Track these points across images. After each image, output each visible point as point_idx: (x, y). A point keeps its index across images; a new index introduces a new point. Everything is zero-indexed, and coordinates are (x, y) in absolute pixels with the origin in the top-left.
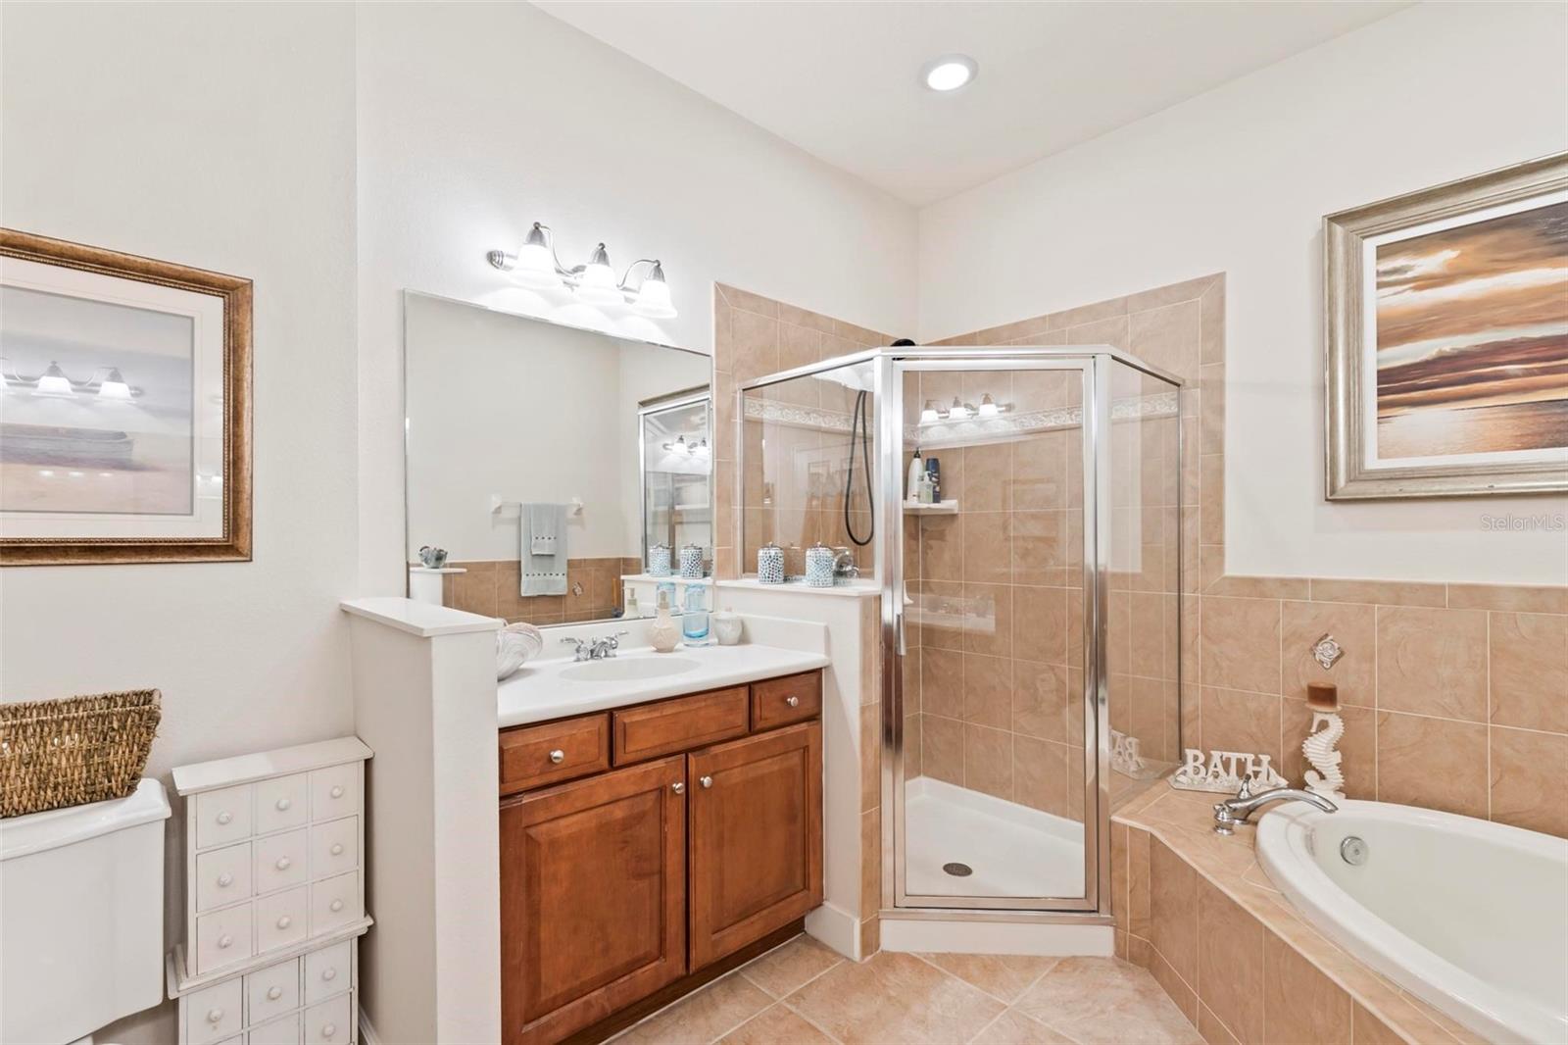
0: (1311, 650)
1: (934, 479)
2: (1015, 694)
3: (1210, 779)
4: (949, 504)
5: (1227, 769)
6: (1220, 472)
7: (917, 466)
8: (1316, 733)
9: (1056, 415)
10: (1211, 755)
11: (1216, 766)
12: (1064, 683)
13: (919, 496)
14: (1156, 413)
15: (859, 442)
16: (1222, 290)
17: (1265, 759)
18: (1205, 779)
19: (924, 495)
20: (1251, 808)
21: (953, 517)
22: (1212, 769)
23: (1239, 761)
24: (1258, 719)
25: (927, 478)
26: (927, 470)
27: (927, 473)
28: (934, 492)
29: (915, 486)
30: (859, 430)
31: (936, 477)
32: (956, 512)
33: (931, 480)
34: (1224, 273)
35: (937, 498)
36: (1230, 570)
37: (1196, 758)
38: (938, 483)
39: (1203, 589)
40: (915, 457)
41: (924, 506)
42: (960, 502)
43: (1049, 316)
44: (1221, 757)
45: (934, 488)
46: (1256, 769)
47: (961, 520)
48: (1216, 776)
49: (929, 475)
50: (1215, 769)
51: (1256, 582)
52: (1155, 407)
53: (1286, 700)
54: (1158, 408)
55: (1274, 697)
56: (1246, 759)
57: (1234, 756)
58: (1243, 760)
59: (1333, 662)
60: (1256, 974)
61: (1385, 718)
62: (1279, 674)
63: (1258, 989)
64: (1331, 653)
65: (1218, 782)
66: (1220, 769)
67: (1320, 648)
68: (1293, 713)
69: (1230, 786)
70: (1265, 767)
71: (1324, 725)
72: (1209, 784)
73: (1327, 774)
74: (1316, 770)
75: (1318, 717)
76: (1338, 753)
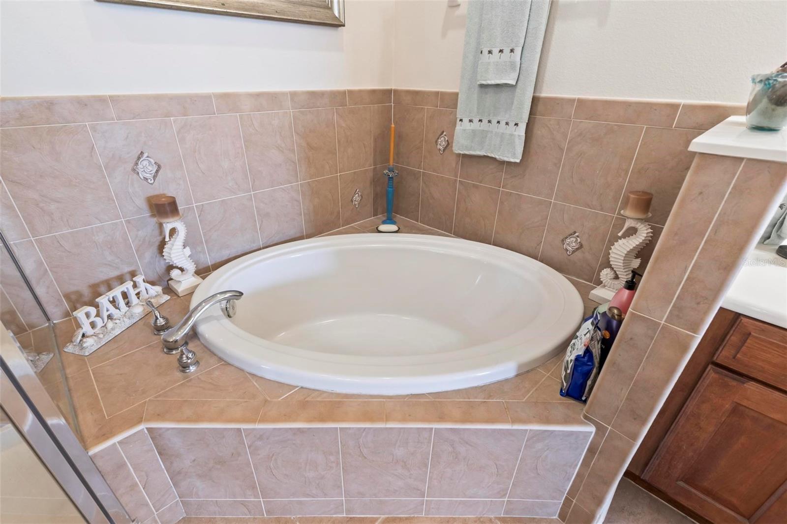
0: (134, 170)
3: (110, 325)
8: (170, 240)
10: (98, 304)
11: (108, 311)
17: (140, 280)
18: (106, 327)
22: (105, 314)
23: (122, 292)
24: (110, 248)
37: (88, 315)
44: (108, 300)
46: (137, 291)
50: (108, 313)
53: (128, 222)
55: (116, 224)
56: (127, 288)
57: (117, 292)
58: (126, 291)
59: (155, 177)
60: (332, 458)
61: (201, 209)
62: (114, 200)
63: (334, 465)
64: (151, 169)
65: (117, 321)
66: (112, 310)
67: (140, 166)
68: (138, 230)
69: (129, 318)
70: (142, 286)
71: (173, 231)
72: (113, 329)
73: (184, 267)
74: (177, 268)
75: (167, 228)
76: (188, 249)
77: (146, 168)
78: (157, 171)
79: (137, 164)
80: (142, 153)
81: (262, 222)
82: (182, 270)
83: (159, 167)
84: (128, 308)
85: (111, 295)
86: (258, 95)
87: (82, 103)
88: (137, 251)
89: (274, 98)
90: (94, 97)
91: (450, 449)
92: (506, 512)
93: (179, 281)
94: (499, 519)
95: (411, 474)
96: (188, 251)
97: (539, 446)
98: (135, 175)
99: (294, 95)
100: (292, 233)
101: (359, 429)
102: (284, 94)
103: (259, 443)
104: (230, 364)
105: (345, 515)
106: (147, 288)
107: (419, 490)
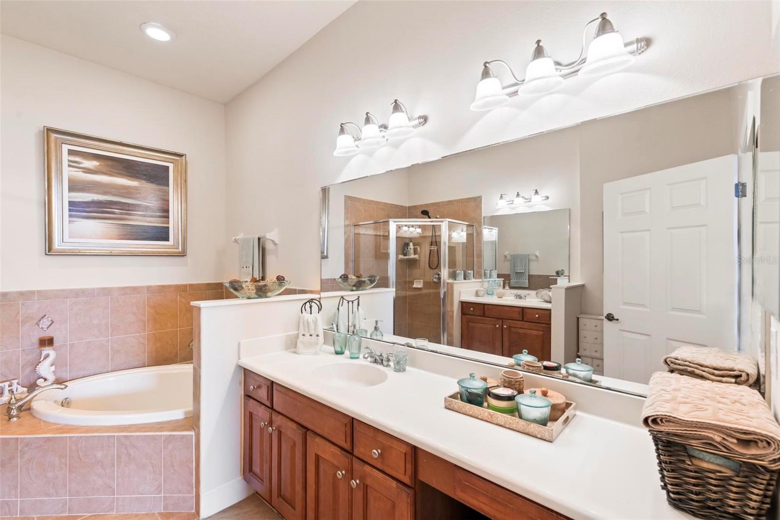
0: (37, 323)
8: (43, 361)
17: (15, 382)
53: (23, 350)
55: (16, 351)
59: (48, 327)
60: (63, 460)
61: (72, 346)
62: (19, 338)
63: (64, 466)
64: (47, 323)
67: (42, 321)
70: (15, 386)
71: (47, 356)
73: (47, 377)
74: (42, 378)
75: (44, 353)
76: (53, 367)
77: (45, 323)
78: (51, 324)
79: (40, 320)
80: (45, 315)
81: (114, 355)
82: (45, 380)
83: (53, 322)
86: (125, 288)
87: (21, 294)
88: (22, 367)
89: (135, 289)
90: (29, 291)
91: (126, 451)
92: (165, 508)
94: (160, 514)
95: (106, 473)
96: (53, 368)
97: (170, 447)
98: (37, 326)
99: (148, 288)
100: (136, 363)
101: (78, 437)
102: (143, 287)
103: (26, 449)
105: (67, 514)
106: (18, 387)
107: (111, 488)
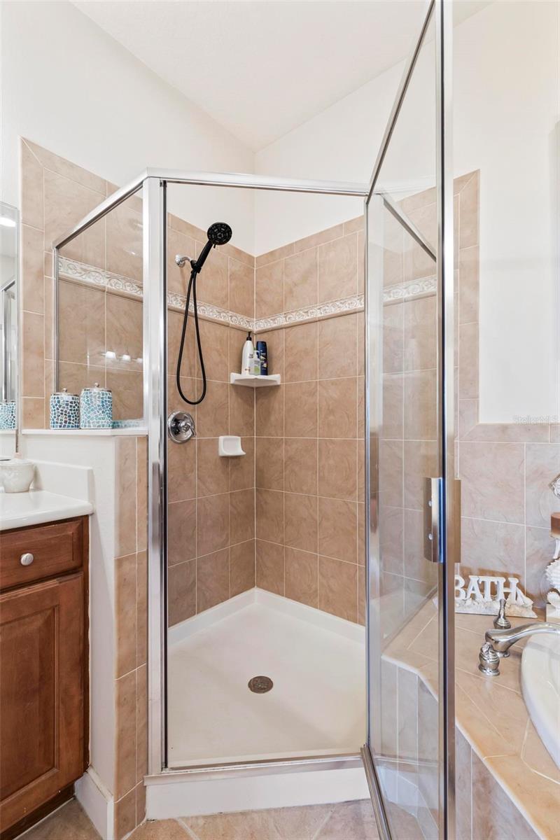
0: (551, 485)
1: (262, 357)
2: (320, 524)
3: (469, 602)
4: (275, 378)
5: (482, 590)
6: (475, 338)
7: (249, 347)
9: (350, 302)
10: (469, 580)
11: (473, 590)
12: (355, 516)
13: (249, 370)
14: (425, 292)
15: (191, 320)
16: (477, 184)
17: (514, 581)
18: (465, 601)
19: (253, 370)
20: (512, 642)
21: (277, 387)
22: (470, 592)
23: (492, 583)
24: (506, 545)
25: (256, 356)
26: (257, 349)
27: (256, 351)
28: (262, 367)
29: (247, 362)
30: (191, 310)
31: (263, 356)
32: (279, 383)
33: (258, 357)
34: (479, 170)
35: (265, 372)
36: (483, 420)
37: (457, 582)
38: (266, 361)
39: (461, 436)
40: (247, 340)
41: (253, 377)
42: (282, 376)
43: (345, 223)
44: (478, 581)
45: (262, 364)
46: (507, 590)
47: (283, 388)
48: (473, 597)
49: (257, 353)
50: (473, 592)
51: (504, 428)
52: (423, 288)
53: (529, 529)
54: (425, 288)
56: (498, 582)
57: (488, 580)
58: (496, 583)
62: (523, 506)
65: (476, 603)
66: (477, 592)
67: (558, 483)
68: (535, 540)
69: (486, 608)
70: (513, 589)
72: (469, 607)
84: (491, 600)
85: (482, 579)
88: (528, 559)
93: (554, 608)
98: (550, 490)
104: (523, 699)
106: (518, 594)
